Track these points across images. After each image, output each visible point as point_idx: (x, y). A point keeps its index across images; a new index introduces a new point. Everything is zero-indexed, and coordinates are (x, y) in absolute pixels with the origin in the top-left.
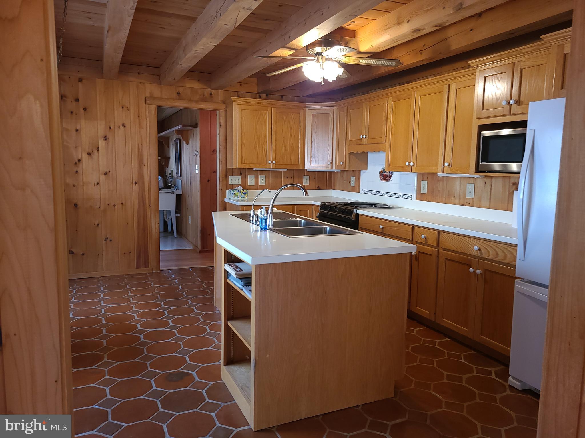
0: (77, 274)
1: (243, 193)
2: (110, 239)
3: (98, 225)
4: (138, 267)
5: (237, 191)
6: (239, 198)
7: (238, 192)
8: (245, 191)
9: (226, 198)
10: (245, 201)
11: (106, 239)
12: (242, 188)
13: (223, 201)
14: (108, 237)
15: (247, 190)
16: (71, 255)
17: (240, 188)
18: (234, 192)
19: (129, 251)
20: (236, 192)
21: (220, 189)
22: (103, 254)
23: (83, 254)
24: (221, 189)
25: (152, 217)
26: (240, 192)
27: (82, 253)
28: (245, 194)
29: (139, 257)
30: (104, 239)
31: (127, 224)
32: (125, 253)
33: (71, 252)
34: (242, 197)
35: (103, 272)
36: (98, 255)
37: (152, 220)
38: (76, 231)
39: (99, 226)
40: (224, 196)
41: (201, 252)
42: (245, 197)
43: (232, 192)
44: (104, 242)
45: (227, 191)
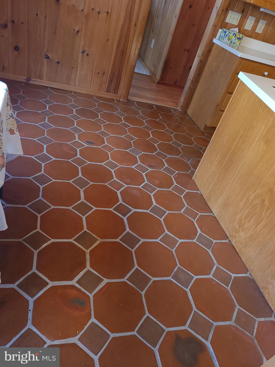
0: (49, 82)
1: (237, 37)
2: (87, 53)
3: (78, 32)
4: (108, 91)
5: (233, 33)
6: (231, 43)
7: (233, 35)
8: (241, 36)
9: (215, 38)
10: (236, 48)
11: (83, 52)
12: (237, 31)
13: (211, 41)
14: (86, 50)
15: (244, 36)
16: (46, 59)
17: (236, 30)
18: (229, 34)
19: (103, 72)
20: (231, 34)
21: (213, 25)
22: (77, 68)
23: (58, 63)
24: (215, 25)
25: (135, 40)
26: (235, 36)
27: (57, 61)
28: (239, 40)
29: (111, 81)
30: (81, 52)
31: (108, 40)
32: (99, 73)
33: (46, 57)
34: (234, 43)
35: (75, 87)
36: (73, 67)
37: (134, 43)
38: (55, 33)
39: (79, 34)
40: (214, 35)
41: (159, 83)
42: (238, 43)
43: (227, 33)
44: (81, 54)
45: (220, 29)
